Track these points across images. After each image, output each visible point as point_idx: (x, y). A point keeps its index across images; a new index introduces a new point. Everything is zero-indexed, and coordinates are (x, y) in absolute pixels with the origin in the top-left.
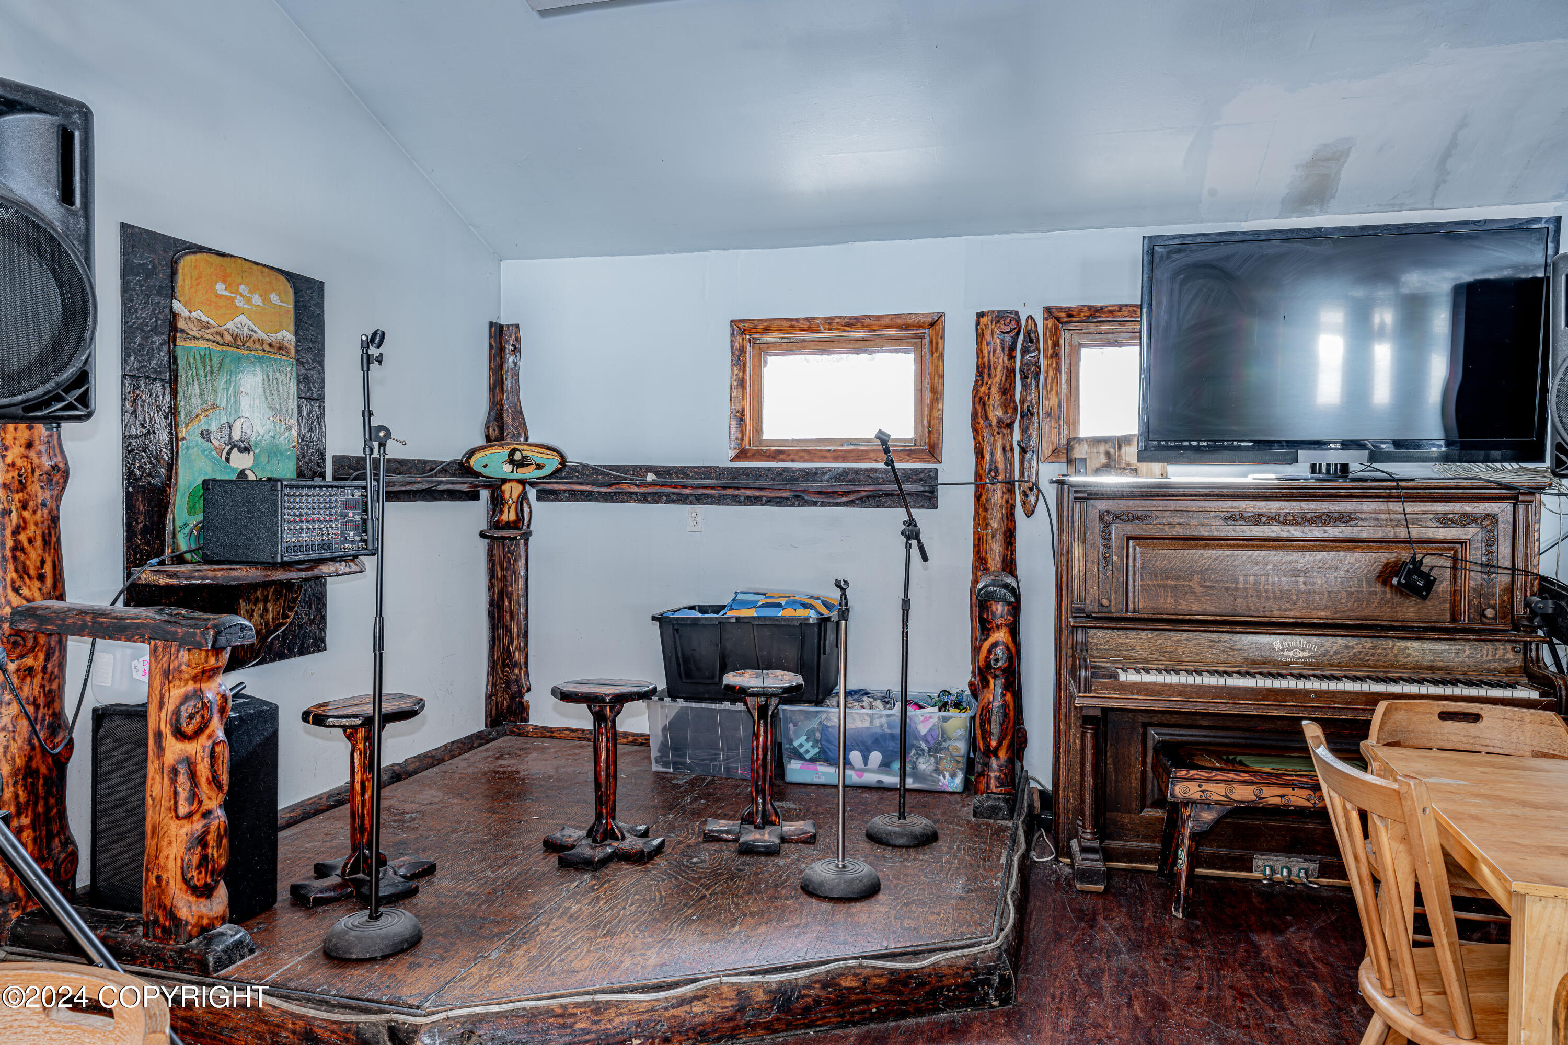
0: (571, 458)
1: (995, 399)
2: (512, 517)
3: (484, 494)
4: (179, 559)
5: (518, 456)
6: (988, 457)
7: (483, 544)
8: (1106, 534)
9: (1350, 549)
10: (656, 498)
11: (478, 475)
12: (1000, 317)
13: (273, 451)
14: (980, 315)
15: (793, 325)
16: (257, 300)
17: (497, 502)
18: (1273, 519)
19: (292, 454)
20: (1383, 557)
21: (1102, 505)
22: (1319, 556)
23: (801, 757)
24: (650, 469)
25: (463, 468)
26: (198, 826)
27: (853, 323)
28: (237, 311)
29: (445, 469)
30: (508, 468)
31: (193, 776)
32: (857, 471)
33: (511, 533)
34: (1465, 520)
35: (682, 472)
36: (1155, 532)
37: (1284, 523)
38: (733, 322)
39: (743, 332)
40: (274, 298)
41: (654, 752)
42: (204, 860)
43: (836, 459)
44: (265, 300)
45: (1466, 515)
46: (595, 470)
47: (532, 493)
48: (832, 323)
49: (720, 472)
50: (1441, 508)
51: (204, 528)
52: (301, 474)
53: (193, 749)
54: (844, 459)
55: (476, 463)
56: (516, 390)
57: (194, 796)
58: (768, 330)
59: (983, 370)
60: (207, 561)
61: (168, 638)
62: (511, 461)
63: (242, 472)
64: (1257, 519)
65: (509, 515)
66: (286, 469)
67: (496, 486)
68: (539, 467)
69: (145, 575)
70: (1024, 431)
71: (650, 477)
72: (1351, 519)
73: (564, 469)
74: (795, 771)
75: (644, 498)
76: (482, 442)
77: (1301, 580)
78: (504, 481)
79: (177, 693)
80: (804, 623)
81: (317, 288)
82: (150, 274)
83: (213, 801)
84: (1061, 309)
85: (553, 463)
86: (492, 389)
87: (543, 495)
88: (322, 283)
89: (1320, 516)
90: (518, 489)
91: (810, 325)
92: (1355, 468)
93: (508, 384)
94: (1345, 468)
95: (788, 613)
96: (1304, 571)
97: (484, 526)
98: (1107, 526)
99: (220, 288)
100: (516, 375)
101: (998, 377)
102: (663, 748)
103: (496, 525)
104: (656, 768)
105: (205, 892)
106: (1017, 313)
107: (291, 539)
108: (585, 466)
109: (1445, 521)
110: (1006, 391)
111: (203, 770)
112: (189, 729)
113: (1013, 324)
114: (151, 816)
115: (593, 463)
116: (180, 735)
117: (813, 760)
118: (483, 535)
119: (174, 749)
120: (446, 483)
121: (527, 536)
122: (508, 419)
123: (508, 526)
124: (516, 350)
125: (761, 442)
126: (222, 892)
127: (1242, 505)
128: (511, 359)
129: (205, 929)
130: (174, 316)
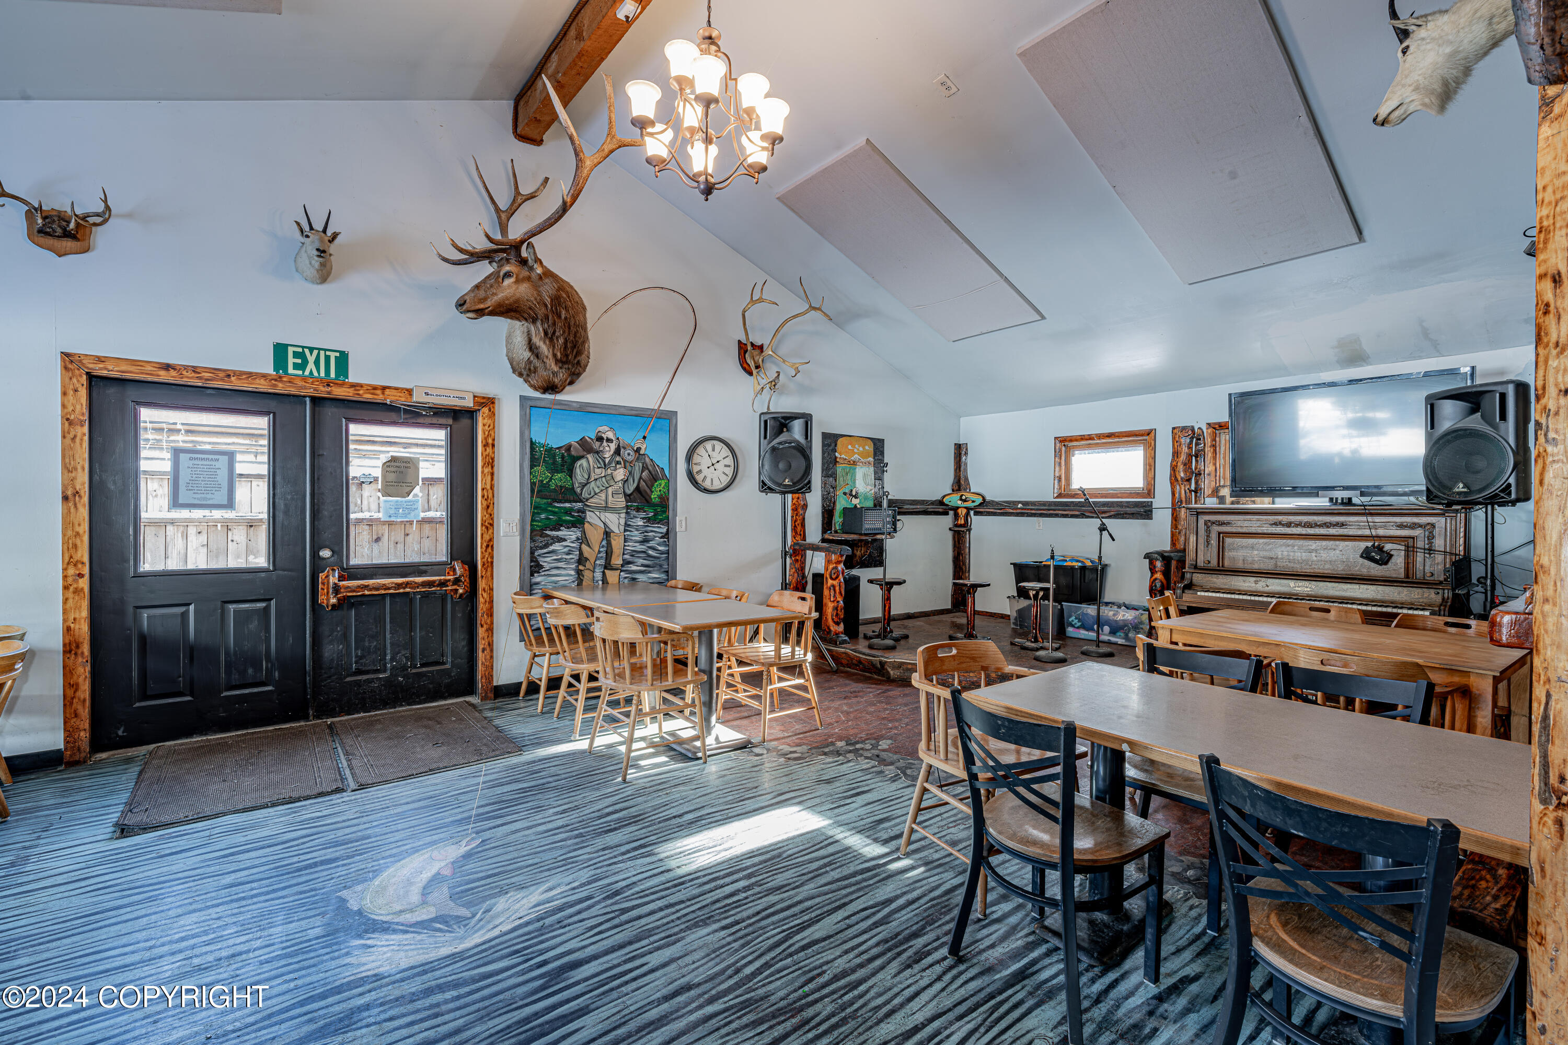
0: (988, 498)
1: (1181, 467)
2: (963, 522)
3: (951, 513)
4: (836, 532)
5: (964, 498)
6: (1177, 495)
7: (950, 534)
8: (1208, 531)
9: (1342, 540)
10: (1022, 515)
11: (947, 505)
12: (1184, 429)
13: (866, 498)
14: (1174, 428)
15: (1082, 438)
16: (861, 449)
17: (956, 516)
18: (1298, 525)
19: (872, 499)
20: (1363, 545)
21: (1207, 517)
22: (1324, 543)
23: (1073, 626)
24: (1020, 502)
25: (941, 503)
26: (836, 604)
27: (1110, 435)
28: (855, 453)
29: (933, 503)
30: (960, 502)
31: (835, 590)
32: (1113, 503)
33: (962, 529)
34: (1413, 526)
35: (1033, 503)
36: (1234, 530)
37: (1304, 527)
38: (1056, 438)
39: (1060, 441)
40: (867, 448)
41: (1012, 620)
42: (837, 615)
43: (1102, 497)
44: (864, 448)
45: (1415, 524)
46: (998, 503)
47: (972, 513)
48: (1100, 436)
49: (1051, 504)
50: (1398, 519)
51: (843, 524)
52: (875, 505)
53: (835, 583)
54: (1106, 497)
55: (946, 500)
56: (966, 470)
57: (835, 596)
58: (1071, 441)
59: (1176, 454)
60: (844, 533)
61: (829, 551)
62: (961, 499)
63: (856, 506)
64: (1289, 525)
65: (962, 522)
66: (870, 504)
67: (955, 509)
68: (973, 502)
69: (827, 536)
70: (1196, 483)
71: (1020, 506)
72: (1343, 525)
73: (984, 502)
74: (1070, 631)
75: (1018, 515)
76: (950, 491)
77: (1314, 554)
78: (958, 508)
79: (831, 567)
80: (1072, 568)
81: (882, 441)
82: (829, 446)
83: (840, 599)
84: (1215, 424)
85: (979, 500)
86: (955, 470)
87: (976, 513)
88: (883, 440)
89: (1325, 524)
90: (964, 511)
91: (1090, 438)
92: (1355, 500)
93: (962, 468)
94: (1350, 499)
95: (1069, 564)
96: (1316, 551)
97: (951, 526)
98: (1208, 527)
99: (850, 447)
100: (966, 464)
101: (1183, 457)
102: (1016, 619)
103: (956, 526)
104: (1013, 626)
105: (837, 624)
106: (1193, 427)
107: (867, 526)
108: (993, 501)
109: (1401, 526)
110: (1187, 464)
111: (837, 588)
112: (834, 577)
113: (1190, 432)
114: (824, 601)
115: (996, 500)
116: (832, 578)
117: (1078, 628)
118: (950, 529)
119: (830, 582)
120: (931, 508)
121: (969, 530)
122: (962, 482)
123: (961, 526)
124: (966, 454)
125: (1070, 490)
126: (842, 625)
127: (1280, 518)
128: (964, 458)
129: (837, 634)
130: (836, 458)
